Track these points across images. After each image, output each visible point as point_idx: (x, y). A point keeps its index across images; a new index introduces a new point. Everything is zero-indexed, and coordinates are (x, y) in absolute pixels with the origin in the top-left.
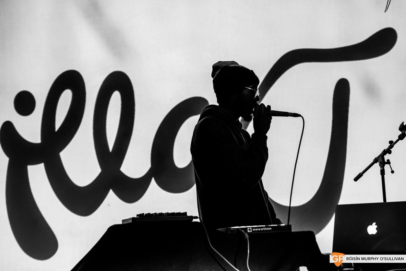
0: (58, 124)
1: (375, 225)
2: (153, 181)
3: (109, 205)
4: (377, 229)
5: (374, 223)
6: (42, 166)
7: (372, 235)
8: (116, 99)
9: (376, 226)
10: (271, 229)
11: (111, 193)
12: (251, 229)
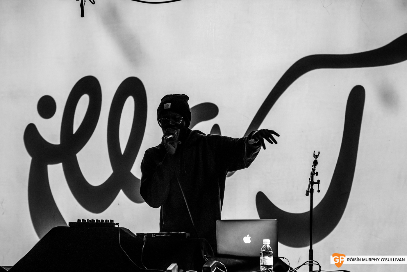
1: (249, 236)
3: (119, 204)
4: (250, 239)
5: (248, 235)
7: (248, 244)
8: (130, 103)
9: (250, 238)
10: (170, 235)
11: (121, 192)
12: (155, 235)
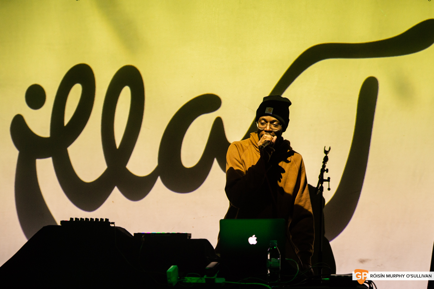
0: (67, 119)
2: (159, 180)
3: (113, 202)
4: (257, 240)
6: (50, 160)
8: (126, 94)
9: (256, 238)
11: (116, 190)
